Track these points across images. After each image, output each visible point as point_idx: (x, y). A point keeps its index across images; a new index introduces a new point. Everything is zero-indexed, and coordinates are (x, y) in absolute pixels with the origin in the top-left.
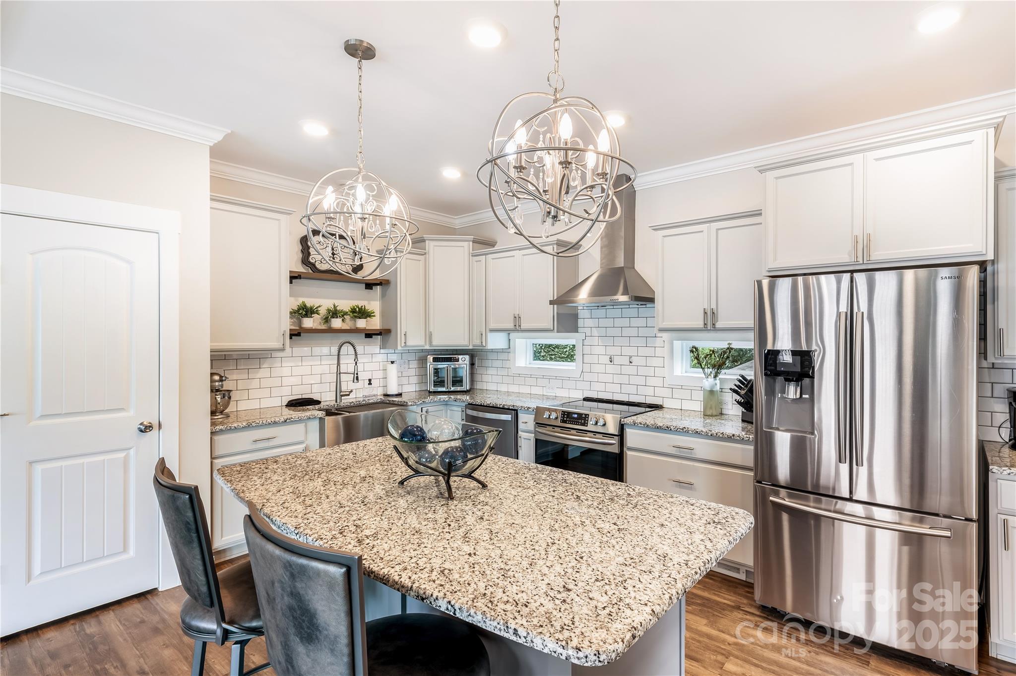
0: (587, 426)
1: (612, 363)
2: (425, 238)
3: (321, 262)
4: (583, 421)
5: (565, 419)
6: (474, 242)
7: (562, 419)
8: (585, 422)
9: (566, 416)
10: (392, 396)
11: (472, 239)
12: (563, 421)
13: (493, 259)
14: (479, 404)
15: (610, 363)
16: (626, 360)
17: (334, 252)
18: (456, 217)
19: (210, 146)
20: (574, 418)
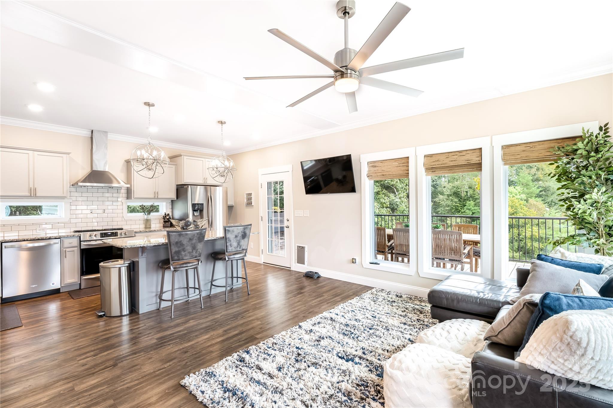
4: (115, 235)
5: (103, 236)
7: (101, 236)
20: (110, 235)
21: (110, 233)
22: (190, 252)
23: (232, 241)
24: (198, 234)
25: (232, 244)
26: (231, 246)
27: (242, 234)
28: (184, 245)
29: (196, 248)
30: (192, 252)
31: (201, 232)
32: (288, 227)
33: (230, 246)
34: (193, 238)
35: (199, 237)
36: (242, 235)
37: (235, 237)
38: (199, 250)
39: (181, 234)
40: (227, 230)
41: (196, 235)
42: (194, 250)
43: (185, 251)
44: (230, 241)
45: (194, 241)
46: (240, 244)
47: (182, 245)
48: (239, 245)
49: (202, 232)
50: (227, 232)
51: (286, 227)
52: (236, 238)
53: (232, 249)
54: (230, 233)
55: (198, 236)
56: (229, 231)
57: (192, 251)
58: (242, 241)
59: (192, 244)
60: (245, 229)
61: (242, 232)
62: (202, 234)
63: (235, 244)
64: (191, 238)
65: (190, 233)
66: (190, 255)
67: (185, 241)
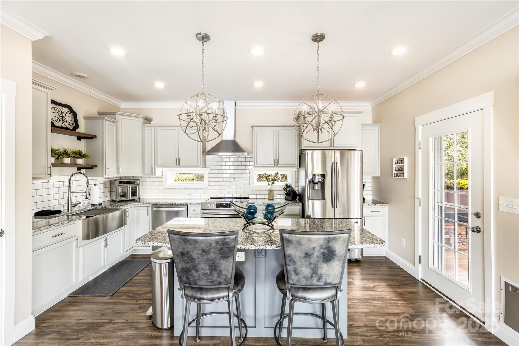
0: (231, 208)
1: (225, 181)
2: (116, 113)
3: (56, 121)
4: (229, 206)
5: (219, 206)
6: (144, 119)
7: (217, 206)
8: (230, 206)
9: (219, 205)
10: (96, 205)
11: (144, 117)
12: (218, 207)
13: (160, 129)
14: (162, 204)
15: (224, 181)
16: (232, 180)
17: (63, 115)
18: (123, 102)
19: (32, 41)
20: (224, 205)
21: (225, 204)
22: (206, 274)
23: (298, 264)
24: (217, 242)
25: (299, 270)
26: (297, 274)
27: (322, 251)
28: (194, 259)
29: (218, 269)
30: (211, 274)
31: (225, 239)
32: (479, 232)
33: (293, 273)
34: (210, 250)
35: (221, 249)
36: (323, 254)
37: (305, 257)
38: (224, 273)
39: (186, 239)
40: (286, 239)
41: (214, 245)
42: (214, 272)
43: (197, 271)
44: (294, 263)
45: (212, 255)
46: (319, 272)
47: (192, 259)
48: (316, 274)
49: (227, 240)
50: (285, 242)
51: (473, 231)
52: (307, 259)
53: (299, 280)
54: (291, 246)
55: (218, 246)
56: (289, 241)
57: (211, 272)
58: (325, 265)
59: (209, 260)
60: (329, 242)
61: (321, 247)
62: (227, 243)
63: (306, 271)
64: (206, 249)
65: (202, 240)
66: (207, 279)
67: (195, 253)
